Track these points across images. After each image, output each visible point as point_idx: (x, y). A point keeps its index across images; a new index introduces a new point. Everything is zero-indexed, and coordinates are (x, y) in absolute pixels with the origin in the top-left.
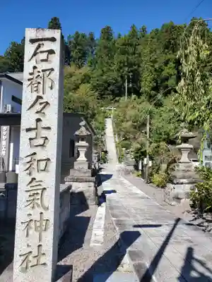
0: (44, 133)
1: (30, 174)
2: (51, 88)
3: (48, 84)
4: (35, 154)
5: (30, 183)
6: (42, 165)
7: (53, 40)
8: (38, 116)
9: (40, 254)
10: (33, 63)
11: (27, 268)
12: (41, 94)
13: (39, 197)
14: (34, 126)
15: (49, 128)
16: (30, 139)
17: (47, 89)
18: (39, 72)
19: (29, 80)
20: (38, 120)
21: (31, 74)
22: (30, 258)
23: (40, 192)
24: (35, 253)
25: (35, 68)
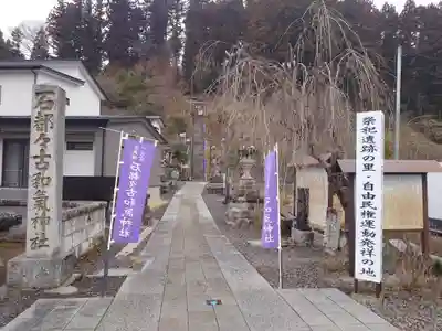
0: (46, 159)
1: (36, 187)
2: (51, 128)
3: (49, 125)
4: (40, 173)
5: (37, 193)
6: (45, 181)
7: (53, 93)
8: (41, 148)
9: (45, 239)
10: (38, 110)
11: (35, 247)
12: (44, 132)
13: (43, 202)
14: (39, 154)
15: (49, 156)
16: (37, 164)
18: (42, 116)
19: (35, 122)
21: (36, 118)
22: (37, 241)
23: (43, 199)
25: (39, 113)
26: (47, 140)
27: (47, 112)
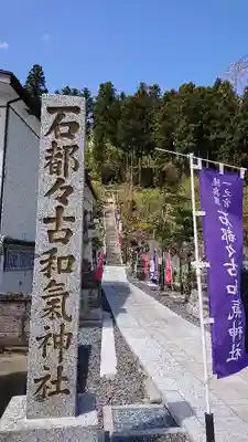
0: (66, 225)
1: (48, 275)
2: (75, 169)
3: (71, 164)
4: (55, 250)
5: (49, 286)
6: (64, 263)
7: (76, 110)
8: (58, 203)
9: (61, 378)
10: (51, 137)
11: (44, 396)
12: (62, 176)
13: (59, 304)
14: (54, 215)
15: (72, 219)
16: (49, 232)
17: (70, 170)
18: (59, 149)
19: (47, 158)
20: (59, 208)
21: (49, 151)
22: (48, 383)
23: (60, 297)
24: (54, 376)
25: (54, 143)
26: (69, 189)
27: (67, 142)
